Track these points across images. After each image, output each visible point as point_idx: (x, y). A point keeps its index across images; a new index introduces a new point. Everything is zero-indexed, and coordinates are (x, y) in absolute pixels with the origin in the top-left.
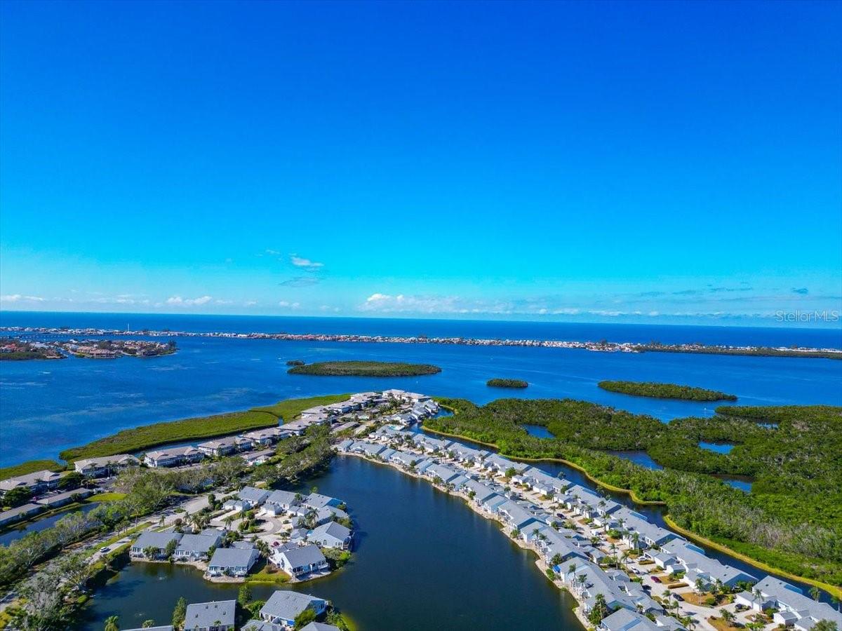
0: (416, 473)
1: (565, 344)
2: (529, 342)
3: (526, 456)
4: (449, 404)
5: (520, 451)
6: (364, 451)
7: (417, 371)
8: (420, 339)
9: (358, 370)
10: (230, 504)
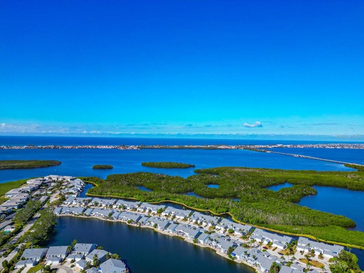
0: (113, 219)
1: (107, 147)
2: (90, 147)
3: (154, 201)
4: (88, 180)
5: (150, 199)
6: (72, 212)
7: (49, 164)
8: (31, 147)
9: (12, 166)
10: (21, 264)
